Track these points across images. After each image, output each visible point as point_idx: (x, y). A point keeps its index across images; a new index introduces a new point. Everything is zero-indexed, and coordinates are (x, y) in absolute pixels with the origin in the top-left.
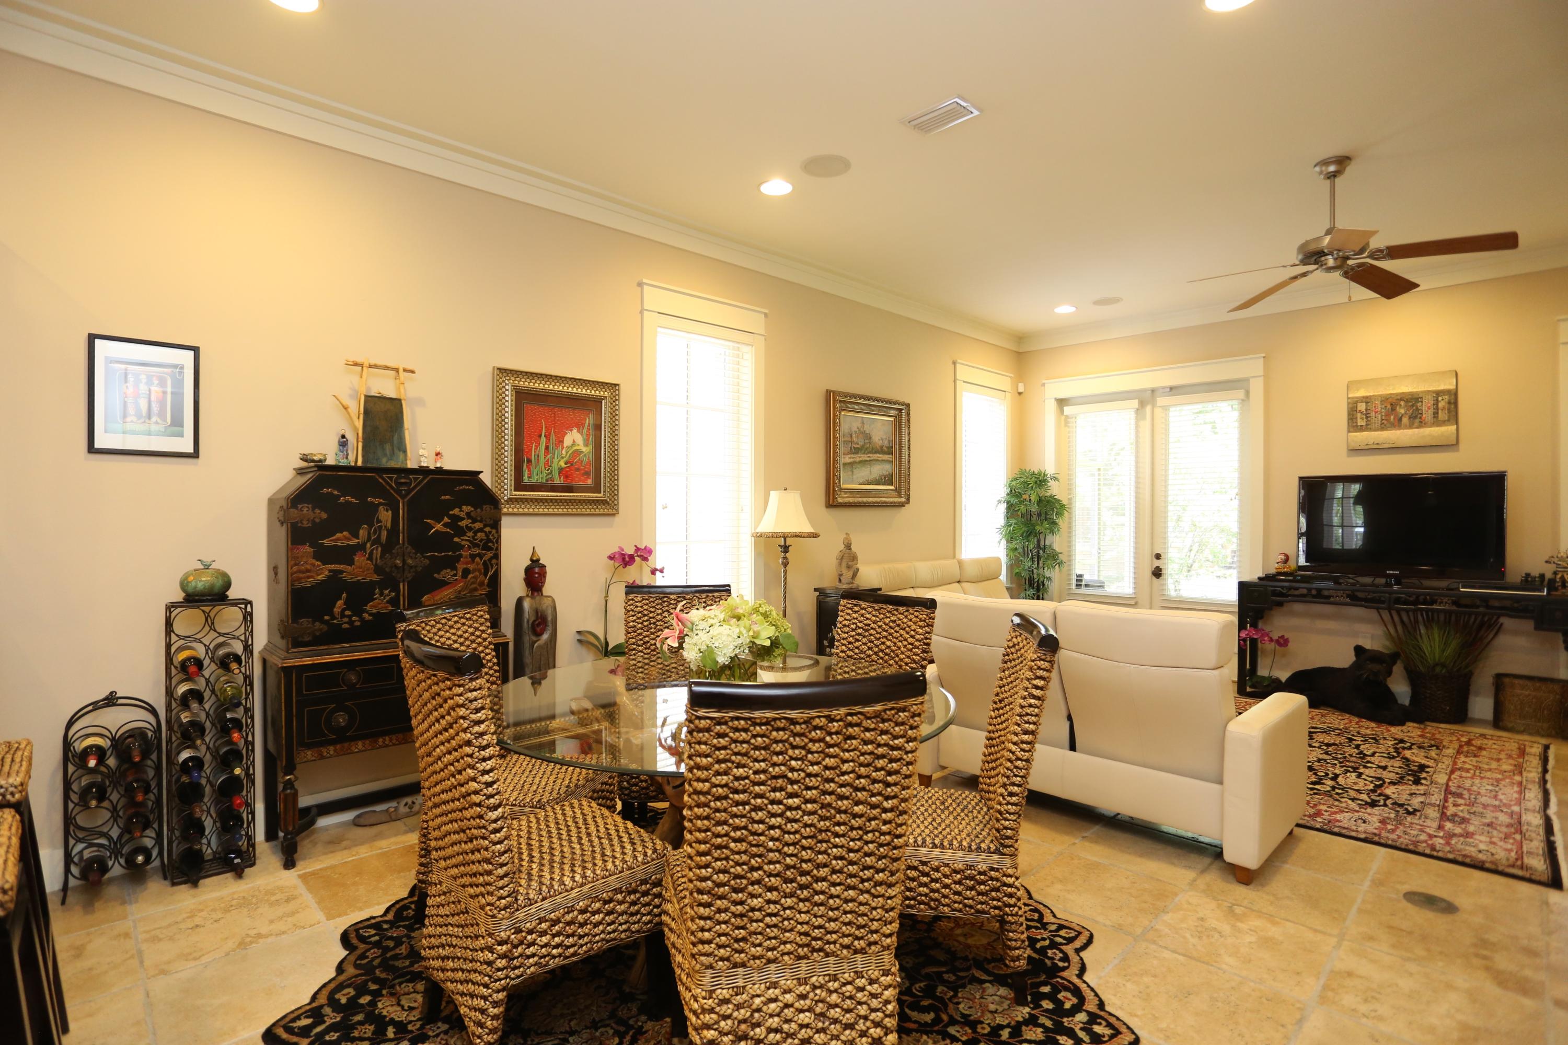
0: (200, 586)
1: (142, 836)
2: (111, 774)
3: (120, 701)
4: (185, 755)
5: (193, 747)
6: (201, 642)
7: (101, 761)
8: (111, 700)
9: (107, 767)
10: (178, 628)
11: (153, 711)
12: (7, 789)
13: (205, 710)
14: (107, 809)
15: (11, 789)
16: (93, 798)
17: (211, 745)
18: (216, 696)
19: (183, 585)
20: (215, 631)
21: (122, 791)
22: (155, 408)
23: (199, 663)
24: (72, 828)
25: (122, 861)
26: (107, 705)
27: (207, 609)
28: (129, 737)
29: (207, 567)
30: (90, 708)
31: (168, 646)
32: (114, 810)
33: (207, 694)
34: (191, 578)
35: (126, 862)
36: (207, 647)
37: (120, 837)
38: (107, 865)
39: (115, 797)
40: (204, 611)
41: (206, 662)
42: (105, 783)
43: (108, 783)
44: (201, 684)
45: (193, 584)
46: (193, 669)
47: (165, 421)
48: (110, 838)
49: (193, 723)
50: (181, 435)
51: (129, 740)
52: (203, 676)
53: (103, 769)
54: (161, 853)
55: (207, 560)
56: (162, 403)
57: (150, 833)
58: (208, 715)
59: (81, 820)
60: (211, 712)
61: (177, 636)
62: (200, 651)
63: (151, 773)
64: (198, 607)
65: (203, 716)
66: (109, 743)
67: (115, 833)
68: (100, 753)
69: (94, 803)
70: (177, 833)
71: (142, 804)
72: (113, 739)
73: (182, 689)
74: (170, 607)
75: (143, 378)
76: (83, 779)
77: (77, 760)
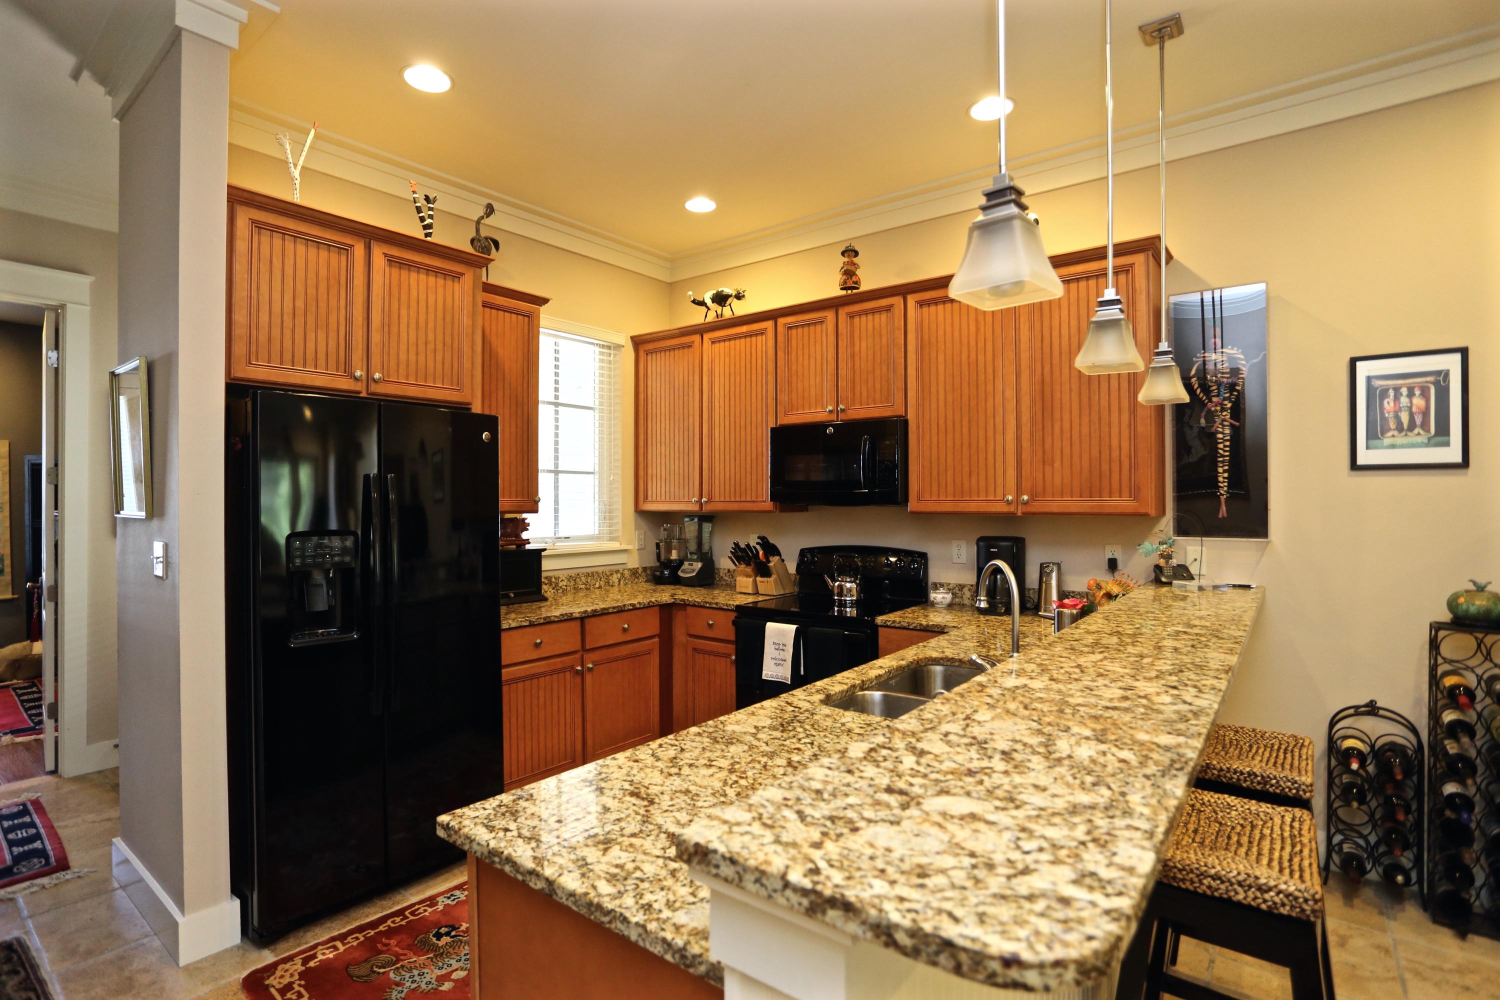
0: (1473, 609)
1: (1402, 855)
2: (1368, 779)
3: (1381, 712)
4: (1450, 788)
5: (1462, 782)
6: (1473, 672)
7: (1363, 765)
8: (1372, 709)
9: (1367, 772)
10: (1446, 649)
11: (1413, 730)
12: (1300, 785)
13: (1476, 746)
14: (1364, 812)
15: (1303, 787)
16: (1354, 800)
17: (1483, 786)
18: (1492, 734)
19: (1452, 605)
20: (1491, 661)
21: (1381, 801)
22: (1418, 420)
23: (1470, 694)
24: (1334, 819)
25: (1380, 870)
26: (1368, 713)
27: (1480, 636)
28: (1389, 750)
29: (1481, 589)
30: (1352, 711)
31: (1433, 669)
32: (1372, 815)
33: (1480, 731)
34: (1462, 600)
35: (1384, 871)
36: (1480, 679)
37: (1378, 844)
38: (1365, 868)
39: (1374, 804)
40: (1476, 638)
41: (1480, 694)
42: (1364, 787)
43: (1366, 787)
44: (1471, 716)
45: (1464, 607)
46: (1463, 700)
47: (1428, 431)
48: (1367, 842)
49: (1461, 757)
50: (1447, 444)
51: (1389, 754)
52: (1475, 709)
53: (1361, 772)
54: (1420, 881)
55: (1481, 581)
56: (1426, 413)
57: (1409, 854)
58: (1479, 752)
59: (1341, 812)
60: (1484, 750)
61: (1443, 658)
62: (1471, 680)
63: (1410, 793)
64: (1471, 633)
65: (1473, 753)
66: (1369, 749)
67: (1373, 839)
68: (1361, 757)
69: (1355, 804)
70: (1440, 868)
71: (1403, 824)
72: (1372, 746)
73: (1449, 716)
74: (1436, 627)
75: (1404, 391)
76: (1344, 776)
77: (1340, 757)
